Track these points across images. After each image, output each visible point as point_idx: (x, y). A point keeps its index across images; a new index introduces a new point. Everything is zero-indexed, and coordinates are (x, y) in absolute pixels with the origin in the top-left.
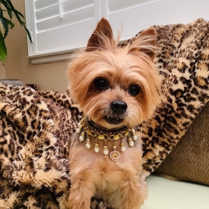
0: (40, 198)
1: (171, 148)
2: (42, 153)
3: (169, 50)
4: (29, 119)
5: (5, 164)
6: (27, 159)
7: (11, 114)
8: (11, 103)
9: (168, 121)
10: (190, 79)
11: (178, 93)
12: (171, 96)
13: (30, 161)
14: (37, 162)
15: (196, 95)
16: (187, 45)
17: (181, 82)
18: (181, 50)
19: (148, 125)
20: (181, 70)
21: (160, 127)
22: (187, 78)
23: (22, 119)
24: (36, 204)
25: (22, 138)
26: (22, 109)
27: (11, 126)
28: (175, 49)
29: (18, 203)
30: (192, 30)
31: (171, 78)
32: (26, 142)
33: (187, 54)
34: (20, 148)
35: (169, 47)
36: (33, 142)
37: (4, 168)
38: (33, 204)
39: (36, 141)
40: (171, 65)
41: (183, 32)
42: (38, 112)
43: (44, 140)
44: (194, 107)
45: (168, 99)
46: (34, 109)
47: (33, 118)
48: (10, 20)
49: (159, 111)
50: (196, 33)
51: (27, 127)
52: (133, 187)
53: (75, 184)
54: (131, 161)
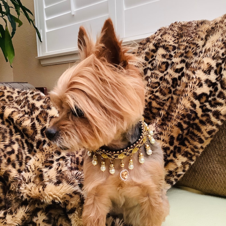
0: (51, 214)
1: (194, 158)
2: (53, 163)
3: (192, 49)
4: (38, 127)
5: (13, 176)
6: (36, 170)
7: (18, 121)
8: (20, 109)
9: (191, 129)
10: (216, 82)
11: (202, 98)
12: (196, 101)
13: (40, 173)
14: (47, 174)
15: (223, 99)
16: (212, 44)
17: (206, 84)
18: (206, 49)
19: (169, 133)
20: (206, 71)
21: (182, 135)
22: (213, 80)
23: (31, 126)
24: (46, 220)
25: (31, 147)
26: (31, 115)
27: (18, 134)
28: (199, 48)
29: (27, 219)
30: (219, 26)
31: (195, 80)
32: (35, 152)
33: (213, 54)
34: (28, 158)
35: (192, 46)
36: (43, 152)
37: (11, 180)
38: (43, 220)
39: (46, 150)
40: (194, 66)
41: (207, 29)
42: (48, 118)
43: (55, 149)
44: (220, 113)
45: (191, 104)
46: (43, 115)
47: (43, 125)
48: (18, 18)
49: (182, 117)
50: (222, 30)
51: (36, 135)
52: (154, 204)
53: (90, 200)
54: (150, 176)
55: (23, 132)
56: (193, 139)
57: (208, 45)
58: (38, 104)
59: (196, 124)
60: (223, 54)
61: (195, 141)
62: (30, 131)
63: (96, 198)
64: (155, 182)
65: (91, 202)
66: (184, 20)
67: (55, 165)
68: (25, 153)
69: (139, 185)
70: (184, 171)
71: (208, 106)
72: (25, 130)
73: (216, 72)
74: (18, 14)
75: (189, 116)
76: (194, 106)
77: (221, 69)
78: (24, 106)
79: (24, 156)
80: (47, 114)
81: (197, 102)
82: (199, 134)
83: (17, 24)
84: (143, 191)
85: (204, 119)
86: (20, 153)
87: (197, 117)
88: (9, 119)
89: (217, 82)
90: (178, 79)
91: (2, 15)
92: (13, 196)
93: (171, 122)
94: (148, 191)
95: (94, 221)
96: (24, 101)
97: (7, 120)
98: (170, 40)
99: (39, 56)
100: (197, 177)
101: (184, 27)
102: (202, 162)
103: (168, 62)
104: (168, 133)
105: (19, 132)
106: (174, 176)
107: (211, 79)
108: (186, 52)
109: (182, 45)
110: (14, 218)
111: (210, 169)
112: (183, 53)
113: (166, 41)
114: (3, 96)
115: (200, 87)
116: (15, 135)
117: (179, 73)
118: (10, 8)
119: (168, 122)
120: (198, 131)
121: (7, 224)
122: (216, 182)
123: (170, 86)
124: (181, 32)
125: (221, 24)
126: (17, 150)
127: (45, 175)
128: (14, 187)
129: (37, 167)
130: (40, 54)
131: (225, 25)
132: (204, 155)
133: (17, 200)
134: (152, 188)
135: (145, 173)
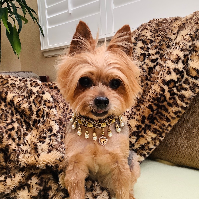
0: (42, 178)
3: (166, 42)
4: (34, 109)
5: (12, 148)
6: (32, 144)
7: (18, 104)
8: (20, 94)
9: (160, 110)
10: (183, 70)
11: (171, 84)
12: (165, 86)
14: (41, 147)
15: (188, 85)
16: (182, 38)
17: (174, 72)
18: (176, 42)
19: (142, 113)
21: (152, 115)
22: (180, 69)
23: (29, 108)
24: (38, 183)
25: (28, 125)
26: (28, 99)
27: (18, 114)
28: (171, 41)
29: (23, 182)
30: (188, 22)
32: (32, 129)
34: (26, 134)
35: (166, 40)
36: (38, 129)
37: (11, 152)
38: (35, 183)
39: (40, 128)
40: (166, 57)
41: (179, 24)
42: (43, 101)
43: (48, 127)
44: (185, 97)
45: (161, 89)
46: (39, 99)
47: (38, 107)
48: (24, 17)
49: (152, 100)
50: (191, 26)
51: (32, 116)
52: (122, 169)
53: (70, 166)
54: (119, 145)
55: (22, 113)
56: (161, 118)
57: (179, 39)
58: (35, 90)
59: (164, 106)
60: (190, 47)
61: (163, 120)
62: (28, 112)
63: (76, 164)
64: (122, 151)
65: (72, 168)
66: (160, 17)
67: (47, 140)
68: (24, 129)
69: (110, 153)
70: (155, 145)
72: (23, 111)
73: (183, 62)
74: (24, 13)
75: (158, 99)
76: (163, 90)
77: (188, 59)
78: (24, 92)
79: (22, 133)
80: (42, 98)
81: (166, 88)
82: (166, 114)
83: (23, 22)
84: (113, 158)
85: (171, 101)
86: (19, 129)
87: (165, 100)
88: (10, 102)
89: (184, 71)
90: (153, 68)
91: (11, 14)
92: (12, 164)
93: (143, 104)
94: (117, 158)
95: (74, 183)
96: (24, 88)
97: (9, 103)
98: (148, 34)
99: (42, 49)
100: (169, 151)
101: (160, 23)
102: (173, 138)
103: (145, 53)
104: (140, 113)
105: (19, 113)
106: (146, 150)
107: (179, 68)
108: (161, 45)
109: (157, 39)
110: (12, 181)
111: (180, 144)
112: (158, 46)
113: (144, 36)
114: (7, 83)
115: (168, 74)
116: (15, 115)
117: (154, 63)
118: (17, 8)
119: (141, 103)
120: (166, 112)
121: (7, 185)
122: (185, 156)
123: (146, 74)
124: (158, 28)
125: (190, 21)
126: (17, 127)
127: (39, 148)
128: (13, 157)
129: (33, 141)
130: (43, 47)
131: (195, 22)
132: (174, 133)
133: (16, 167)
134: (120, 156)
135: (115, 143)
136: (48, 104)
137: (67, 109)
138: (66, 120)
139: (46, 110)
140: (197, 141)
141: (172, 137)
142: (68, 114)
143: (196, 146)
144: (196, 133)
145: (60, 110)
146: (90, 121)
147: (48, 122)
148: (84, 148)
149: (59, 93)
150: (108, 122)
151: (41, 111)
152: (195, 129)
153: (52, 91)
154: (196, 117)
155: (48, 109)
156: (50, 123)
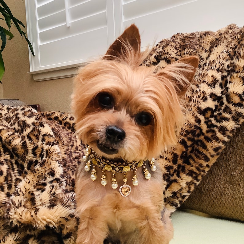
0: (44, 241)
1: (200, 178)
2: (46, 186)
4: (29, 146)
5: (1, 200)
6: (27, 193)
7: (7, 140)
8: (9, 127)
9: (196, 146)
10: (221, 96)
11: (207, 113)
12: (200, 116)
13: (31, 196)
14: (40, 197)
15: (229, 114)
16: (217, 55)
17: (210, 98)
18: (210, 61)
19: (173, 150)
20: (211, 84)
21: (186, 153)
23: (22, 145)
25: (21, 168)
26: (21, 133)
27: (8, 154)
28: (203, 60)
30: (223, 37)
31: (199, 94)
32: (26, 173)
33: (217, 66)
34: (18, 181)
36: (35, 173)
39: (39, 172)
40: (198, 79)
41: (211, 40)
42: (41, 136)
43: (48, 170)
44: (226, 129)
45: (195, 119)
46: (35, 133)
47: (34, 144)
48: (8, 30)
49: (185, 134)
50: (227, 42)
51: (27, 155)
52: (154, 228)
53: (83, 224)
54: (150, 196)
55: (13, 152)
56: (198, 157)
57: (213, 57)
58: (30, 121)
59: (201, 141)
60: (228, 67)
61: (201, 159)
62: (21, 151)
63: (90, 221)
64: (154, 203)
65: (85, 226)
66: (187, 31)
67: (48, 188)
68: (15, 174)
69: (137, 207)
70: (189, 192)
71: (214, 121)
72: (15, 149)
73: (221, 85)
74: (9, 26)
75: (193, 132)
76: (199, 121)
77: (227, 82)
78: (14, 124)
79: (14, 178)
80: (39, 132)
81: (201, 118)
82: (204, 151)
83: (8, 37)
84: (142, 213)
85: (210, 135)
86: (9, 174)
87: (201, 133)
89: (223, 96)
92: (1, 222)
94: (147, 214)
96: (14, 118)
98: (172, 52)
99: (31, 71)
100: (204, 199)
101: (186, 39)
102: (209, 182)
104: (171, 151)
105: (8, 152)
106: (178, 198)
107: (217, 93)
111: (218, 190)
113: (168, 53)
115: (204, 101)
116: (3, 155)
120: (203, 149)
122: (224, 204)
124: (185, 45)
125: (225, 35)
126: (6, 171)
127: (37, 199)
128: (3, 213)
129: (28, 190)
130: (33, 69)
131: (231, 37)
132: (210, 175)
133: (6, 227)
134: (151, 210)
135: (145, 193)
136: (48, 139)
137: (72, 146)
138: (71, 160)
139: (46, 147)
140: (239, 185)
141: (207, 181)
142: (73, 153)
143: (239, 192)
144: (239, 174)
145: (63, 148)
146: (109, 162)
147: (49, 163)
148: (102, 199)
149: (60, 126)
150: (134, 165)
151: (39, 150)
152: (237, 170)
153: (51, 122)
154: (238, 154)
155: (48, 146)
156: (51, 165)
